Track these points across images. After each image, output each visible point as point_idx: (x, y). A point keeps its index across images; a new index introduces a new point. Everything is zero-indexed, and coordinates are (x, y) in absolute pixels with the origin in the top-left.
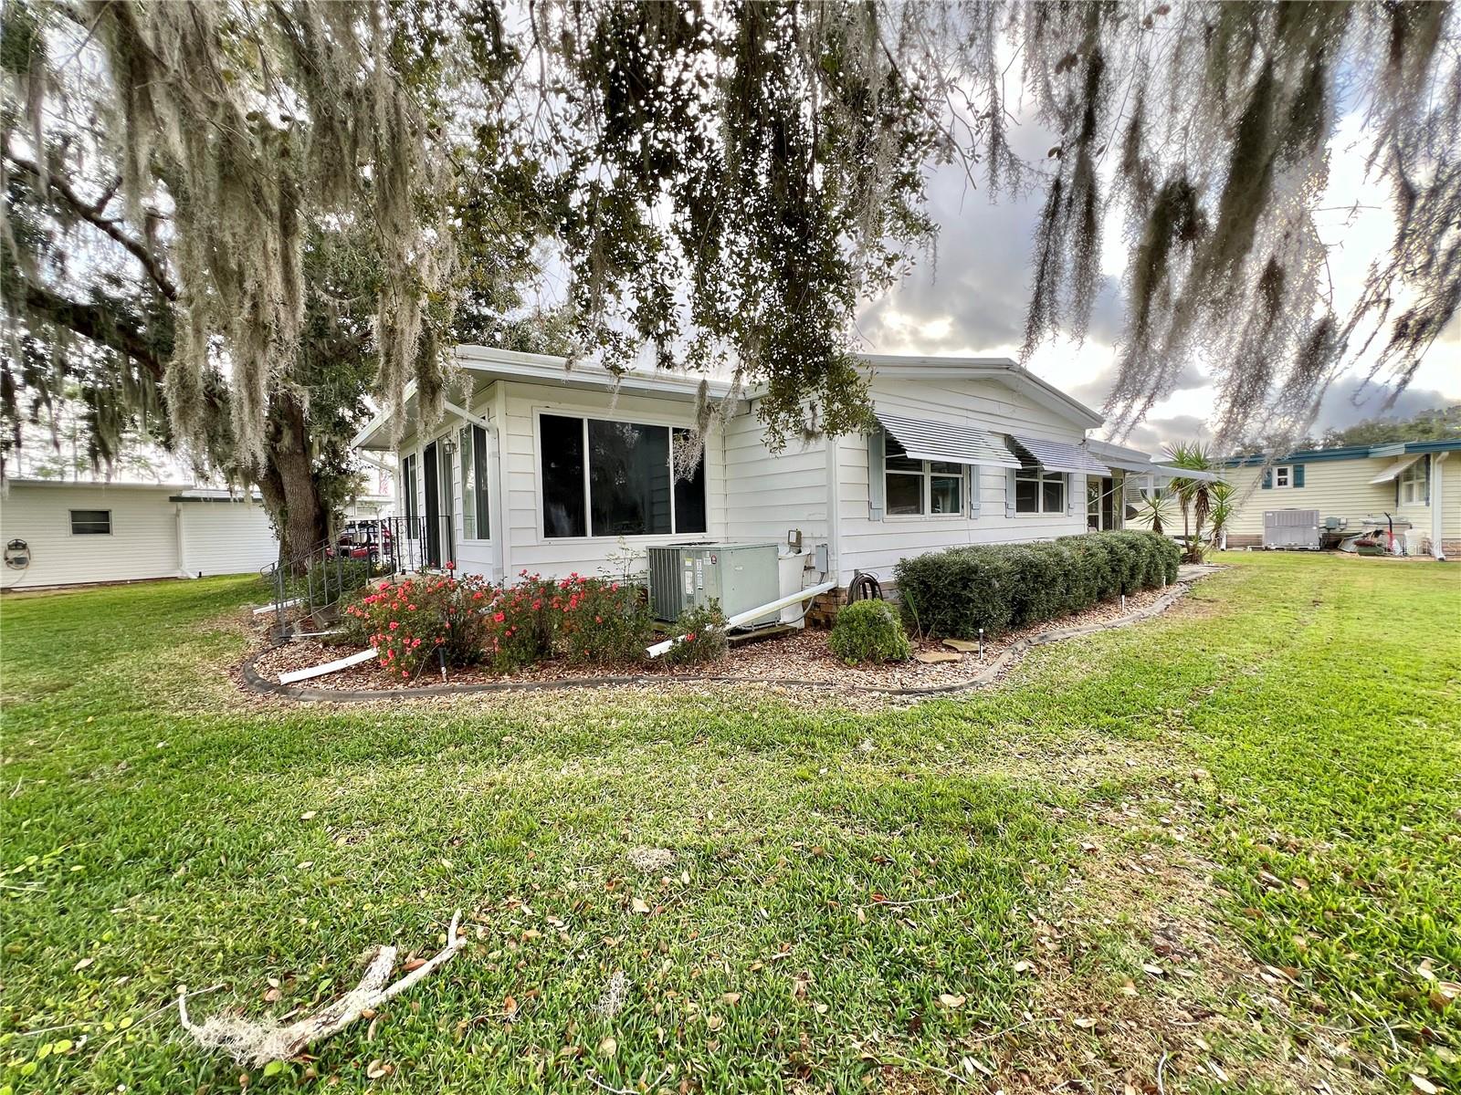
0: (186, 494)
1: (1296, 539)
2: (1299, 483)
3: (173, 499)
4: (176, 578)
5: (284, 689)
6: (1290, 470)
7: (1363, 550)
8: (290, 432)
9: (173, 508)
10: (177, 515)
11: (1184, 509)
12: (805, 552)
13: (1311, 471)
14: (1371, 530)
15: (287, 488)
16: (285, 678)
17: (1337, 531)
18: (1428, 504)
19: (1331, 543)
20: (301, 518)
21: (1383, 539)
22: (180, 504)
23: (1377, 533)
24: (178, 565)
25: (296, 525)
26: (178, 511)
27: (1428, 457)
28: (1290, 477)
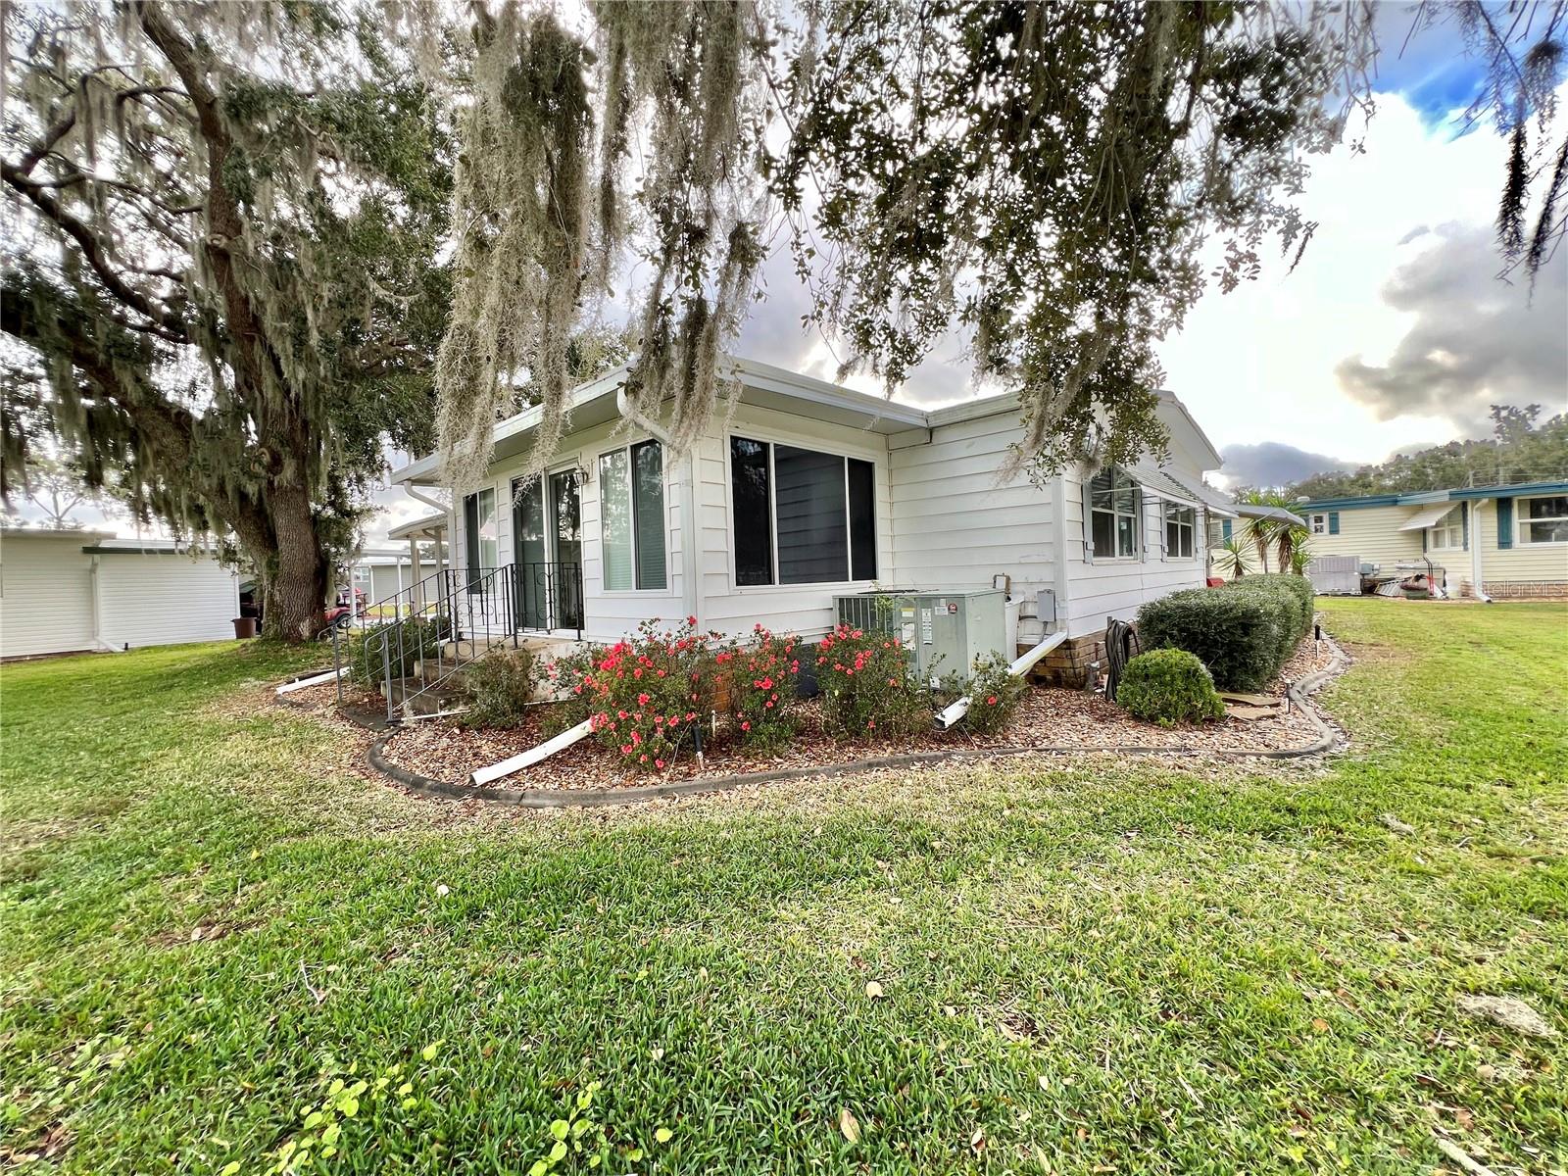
0: (104, 544)
1: (1341, 584)
2: (1334, 530)
3: (88, 551)
4: (89, 651)
5: (487, 792)
6: (1326, 517)
7: (1411, 594)
8: (294, 463)
9: (87, 561)
10: (93, 571)
11: (1263, 556)
12: (1016, 600)
13: (1344, 516)
14: (1412, 574)
15: (281, 534)
16: (482, 776)
17: (1371, 577)
18: (1466, 549)
19: (1369, 588)
20: (298, 571)
21: (1423, 583)
22: (97, 557)
23: (1418, 578)
24: (94, 635)
25: (291, 581)
26: (95, 565)
27: (1464, 505)
28: (1326, 524)
